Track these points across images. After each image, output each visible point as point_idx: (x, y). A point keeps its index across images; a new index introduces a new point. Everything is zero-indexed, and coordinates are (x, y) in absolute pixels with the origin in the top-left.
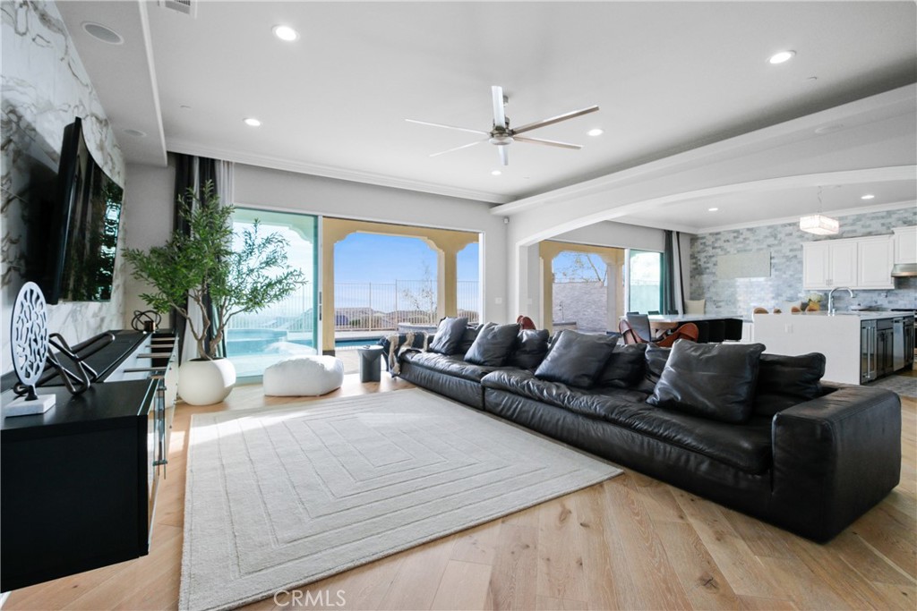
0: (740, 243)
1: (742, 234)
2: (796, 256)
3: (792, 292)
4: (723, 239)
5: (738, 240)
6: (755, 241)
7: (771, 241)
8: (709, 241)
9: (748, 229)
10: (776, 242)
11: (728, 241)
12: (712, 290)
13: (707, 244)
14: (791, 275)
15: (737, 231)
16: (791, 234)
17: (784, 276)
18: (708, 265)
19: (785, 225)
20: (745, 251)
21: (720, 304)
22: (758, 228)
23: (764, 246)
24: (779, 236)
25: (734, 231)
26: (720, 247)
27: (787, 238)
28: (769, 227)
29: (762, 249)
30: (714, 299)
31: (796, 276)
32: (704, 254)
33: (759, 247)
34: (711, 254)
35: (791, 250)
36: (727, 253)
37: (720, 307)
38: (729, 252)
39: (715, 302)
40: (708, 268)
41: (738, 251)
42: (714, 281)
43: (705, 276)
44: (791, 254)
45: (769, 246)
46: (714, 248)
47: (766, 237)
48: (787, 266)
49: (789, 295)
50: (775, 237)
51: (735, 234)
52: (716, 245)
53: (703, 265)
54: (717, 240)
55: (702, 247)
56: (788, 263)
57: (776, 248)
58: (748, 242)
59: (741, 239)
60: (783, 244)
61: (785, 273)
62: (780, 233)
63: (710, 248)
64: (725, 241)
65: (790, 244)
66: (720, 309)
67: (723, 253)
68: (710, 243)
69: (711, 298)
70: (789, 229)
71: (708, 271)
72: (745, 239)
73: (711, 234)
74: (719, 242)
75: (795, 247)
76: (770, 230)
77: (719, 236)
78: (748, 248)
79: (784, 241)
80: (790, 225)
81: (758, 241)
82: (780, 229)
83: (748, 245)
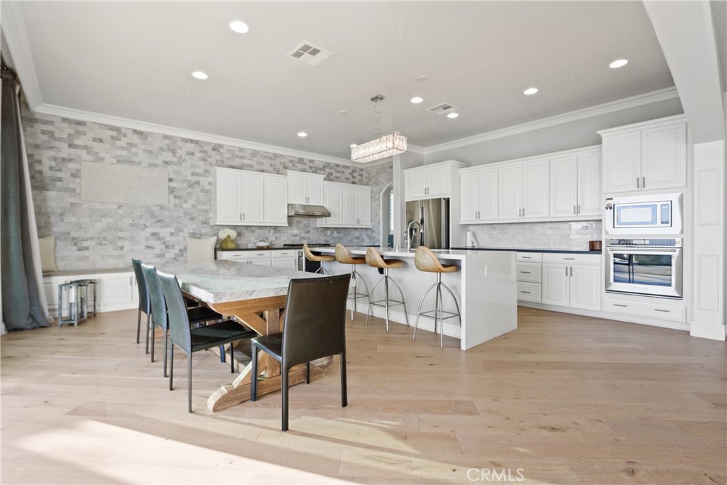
0: (123, 148)
1: (125, 135)
2: (198, 183)
3: (195, 226)
4: (91, 134)
5: (118, 143)
6: (145, 151)
7: (168, 156)
8: (64, 131)
9: (135, 132)
10: (175, 160)
11: (101, 141)
12: (70, 219)
13: (57, 135)
14: (193, 206)
15: (118, 130)
16: (192, 154)
17: (185, 206)
18: (59, 174)
19: (185, 140)
20: (131, 163)
21: (85, 244)
22: (151, 134)
23: (159, 161)
24: (179, 152)
25: (112, 128)
26: (85, 147)
27: (188, 157)
28: (166, 137)
29: (155, 165)
30: (73, 234)
31: (199, 207)
32: (50, 153)
33: (151, 161)
34: (66, 156)
35: (193, 174)
36: (99, 159)
37: (87, 248)
38: (102, 159)
39: (75, 241)
40: (60, 180)
41: (119, 161)
42: (71, 204)
43: (51, 194)
44: (194, 179)
45: (166, 163)
46: (71, 146)
47: (162, 149)
48: (189, 193)
49: (191, 231)
50: (174, 153)
51: (114, 134)
52: (77, 142)
53: (48, 173)
54: (78, 133)
55: (45, 138)
56: (190, 190)
57: (176, 168)
58: (134, 150)
59: (123, 142)
60: (183, 164)
61: (186, 202)
62: (180, 148)
63: (65, 145)
64: (94, 140)
65: (192, 166)
66: (86, 253)
67: (91, 158)
68: (66, 136)
69: (68, 234)
70: (191, 147)
71: (59, 184)
72: (131, 145)
73: (65, 120)
74: (82, 137)
75: (197, 170)
76: (166, 141)
77: (82, 128)
78: (134, 159)
79: (185, 161)
80: (192, 141)
81: (150, 152)
82: (179, 143)
83: (136, 154)
